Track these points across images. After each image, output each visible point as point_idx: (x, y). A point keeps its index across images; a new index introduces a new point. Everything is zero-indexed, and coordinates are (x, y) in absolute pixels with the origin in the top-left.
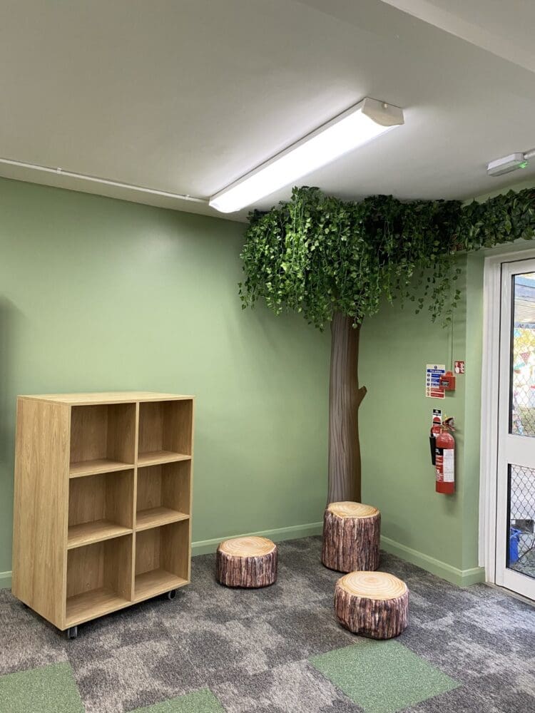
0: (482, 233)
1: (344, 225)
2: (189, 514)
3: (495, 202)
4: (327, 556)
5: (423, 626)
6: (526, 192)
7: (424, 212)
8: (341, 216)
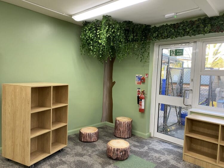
0: (158, 36)
1: (118, 29)
2: (67, 123)
3: (162, 27)
4: (117, 133)
5: (140, 150)
6: (171, 25)
7: (140, 28)
8: (117, 26)
